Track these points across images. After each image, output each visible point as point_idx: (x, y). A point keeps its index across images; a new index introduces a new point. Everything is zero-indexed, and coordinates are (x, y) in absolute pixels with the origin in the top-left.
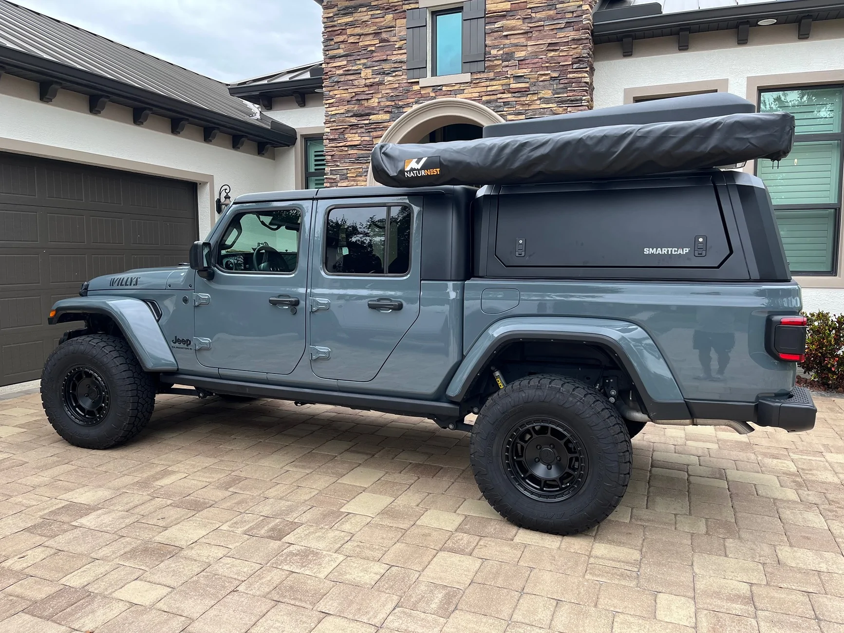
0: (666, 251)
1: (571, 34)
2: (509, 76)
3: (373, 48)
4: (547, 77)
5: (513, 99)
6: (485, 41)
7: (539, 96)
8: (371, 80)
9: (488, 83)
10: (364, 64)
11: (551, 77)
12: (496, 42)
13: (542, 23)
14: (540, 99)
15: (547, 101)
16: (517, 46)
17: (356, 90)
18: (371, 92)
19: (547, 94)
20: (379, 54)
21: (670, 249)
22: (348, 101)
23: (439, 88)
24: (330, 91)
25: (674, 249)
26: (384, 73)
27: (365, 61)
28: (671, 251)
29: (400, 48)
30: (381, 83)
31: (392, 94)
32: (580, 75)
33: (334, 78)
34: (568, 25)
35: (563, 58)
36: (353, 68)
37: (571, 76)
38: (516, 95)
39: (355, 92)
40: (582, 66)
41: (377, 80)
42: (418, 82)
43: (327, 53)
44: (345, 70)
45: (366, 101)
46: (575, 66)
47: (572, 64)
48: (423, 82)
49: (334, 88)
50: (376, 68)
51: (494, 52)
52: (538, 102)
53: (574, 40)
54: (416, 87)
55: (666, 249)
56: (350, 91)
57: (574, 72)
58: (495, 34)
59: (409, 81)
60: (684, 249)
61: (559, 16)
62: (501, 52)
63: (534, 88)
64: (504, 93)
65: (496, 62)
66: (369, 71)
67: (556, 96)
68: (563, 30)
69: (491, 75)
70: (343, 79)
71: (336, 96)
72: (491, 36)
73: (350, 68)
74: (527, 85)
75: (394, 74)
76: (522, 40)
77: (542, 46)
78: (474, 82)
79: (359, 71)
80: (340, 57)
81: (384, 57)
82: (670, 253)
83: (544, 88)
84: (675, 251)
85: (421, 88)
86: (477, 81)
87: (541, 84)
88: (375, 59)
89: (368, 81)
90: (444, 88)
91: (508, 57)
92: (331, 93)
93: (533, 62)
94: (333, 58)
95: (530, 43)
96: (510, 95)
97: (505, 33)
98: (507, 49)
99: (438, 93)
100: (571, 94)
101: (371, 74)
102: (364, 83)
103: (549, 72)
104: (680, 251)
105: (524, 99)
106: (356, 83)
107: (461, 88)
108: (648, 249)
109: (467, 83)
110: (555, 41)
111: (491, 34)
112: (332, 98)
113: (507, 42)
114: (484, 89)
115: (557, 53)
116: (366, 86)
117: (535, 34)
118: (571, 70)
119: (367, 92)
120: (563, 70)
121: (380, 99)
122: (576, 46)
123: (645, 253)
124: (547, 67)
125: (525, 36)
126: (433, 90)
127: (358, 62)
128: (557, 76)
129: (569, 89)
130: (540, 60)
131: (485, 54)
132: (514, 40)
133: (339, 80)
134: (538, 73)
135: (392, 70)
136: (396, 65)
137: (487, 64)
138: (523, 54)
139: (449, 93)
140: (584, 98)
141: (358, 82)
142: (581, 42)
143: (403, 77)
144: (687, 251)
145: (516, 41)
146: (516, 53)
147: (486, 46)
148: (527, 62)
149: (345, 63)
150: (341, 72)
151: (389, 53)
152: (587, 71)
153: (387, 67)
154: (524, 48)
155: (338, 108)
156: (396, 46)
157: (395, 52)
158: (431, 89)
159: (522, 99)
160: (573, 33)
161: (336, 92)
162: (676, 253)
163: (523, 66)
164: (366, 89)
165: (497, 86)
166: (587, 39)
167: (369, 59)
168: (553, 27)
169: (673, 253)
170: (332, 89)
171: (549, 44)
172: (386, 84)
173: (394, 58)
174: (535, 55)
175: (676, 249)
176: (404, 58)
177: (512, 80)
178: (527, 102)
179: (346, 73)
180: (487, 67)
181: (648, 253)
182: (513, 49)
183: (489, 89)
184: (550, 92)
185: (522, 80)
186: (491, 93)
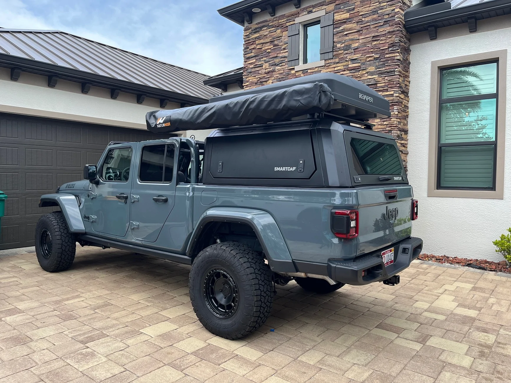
0: (285, 169)
1: (388, 29)
2: (348, 60)
3: (269, 51)
4: (372, 58)
5: (350, 74)
6: (333, 39)
7: (367, 71)
8: (269, 70)
9: (335, 65)
10: (265, 60)
11: (375, 58)
12: (340, 39)
13: (369, 24)
14: (367, 73)
15: (372, 74)
16: (353, 40)
17: (260, 76)
18: (268, 77)
19: (372, 69)
20: (273, 54)
21: (286, 168)
22: (256, 83)
23: (306, 71)
24: (246, 78)
25: (289, 168)
26: (275, 65)
27: (265, 58)
28: (287, 168)
29: (284, 49)
30: (274, 71)
31: (280, 77)
32: (393, 55)
33: (249, 70)
34: (385, 23)
35: (382, 45)
36: (259, 63)
37: (387, 56)
38: (352, 71)
39: (259, 78)
40: (395, 49)
41: (271, 69)
42: (294, 68)
43: (245, 56)
44: (255, 65)
45: (265, 82)
46: (390, 49)
47: (388, 48)
48: (297, 68)
49: (248, 76)
50: (271, 62)
51: (339, 45)
52: (366, 75)
53: (389, 32)
54: (293, 72)
55: (285, 168)
56: (257, 77)
57: (390, 53)
58: (339, 34)
59: (289, 68)
60: (293, 168)
61: (380, 18)
62: (343, 45)
63: (363, 66)
64: (344, 71)
65: (340, 52)
66: (267, 64)
67: (377, 70)
68: (382, 27)
69: (337, 60)
70: (253, 70)
71: (250, 81)
72: (337, 36)
73: (257, 63)
74: (359, 64)
75: (281, 65)
76: (356, 36)
77: (369, 39)
78: (327, 65)
79: (262, 65)
80: (252, 58)
81: (276, 55)
82: (286, 170)
83: (370, 65)
84: (289, 169)
85: (296, 72)
86: (328, 65)
87: (368, 63)
88: (271, 57)
89: (267, 70)
90: (309, 71)
91: (347, 48)
92: (247, 79)
93: (363, 49)
94: (249, 58)
95: (361, 37)
96: (348, 72)
97: (345, 33)
98: (347, 43)
99: (305, 74)
100: (387, 68)
101: (268, 66)
102: (264, 71)
103: (373, 55)
104: (291, 169)
105: (357, 73)
106: (260, 72)
107: (319, 70)
108: (276, 168)
109: (322, 66)
110: (377, 34)
111: (337, 34)
112: (248, 82)
113: (347, 38)
114: (333, 69)
115: (378, 42)
116: (266, 73)
117: (364, 31)
118: (388, 52)
119: (266, 77)
120: (382, 52)
121: (273, 81)
122: (391, 36)
123: (275, 170)
124: (372, 51)
125: (359, 33)
126: (303, 72)
127: (262, 60)
128: (378, 57)
129: (386, 65)
130: (368, 48)
131: (333, 47)
132: (351, 37)
133: (251, 71)
134: (366, 56)
135: (280, 62)
136: (282, 59)
137: (335, 53)
138: (357, 45)
139: (312, 73)
140: (396, 70)
141: (261, 71)
142: (394, 33)
143: (286, 66)
144: (295, 169)
145: (352, 37)
146: (352, 45)
147: (334, 42)
148: (359, 50)
149: (254, 61)
150: (252, 66)
151: (278, 52)
152: (399, 52)
153: (277, 61)
154: (357, 41)
155: (250, 88)
156: (282, 48)
157: (281, 52)
158: (301, 72)
159: (356, 74)
160: (389, 28)
161: (250, 78)
162: (289, 170)
163: (357, 53)
164: (265, 75)
165: (340, 67)
166: (398, 30)
167: (267, 57)
168: (376, 25)
169: (288, 170)
170: (247, 77)
171: (373, 36)
172: (276, 71)
173: (281, 55)
174: (364, 44)
175: (290, 168)
176: (286, 54)
177: (350, 62)
178: (359, 76)
179: (255, 66)
180: (334, 55)
181: (276, 170)
182: (350, 42)
183: (336, 69)
184: (374, 67)
185: (356, 61)
186: (337, 71)
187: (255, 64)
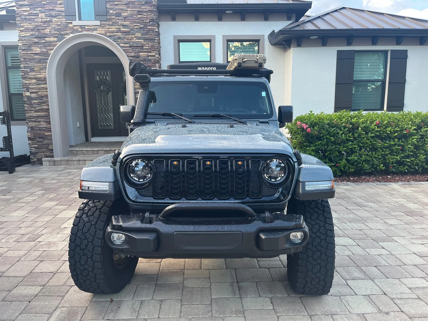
2: (120, 24)
3: (45, 3)
4: (138, 27)
5: (123, 36)
6: (106, 6)
7: (135, 36)
8: (45, 19)
9: (109, 27)
10: (40, 11)
11: (140, 27)
12: (112, 7)
14: (135, 37)
15: (139, 38)
16: (123, 10)
17: (36, 24)
18: (45, 26)
19: (139, 35)
20: (48, 6)
22: (32, 30)
23: (84, 27)
24: (20, 23)
26: (52, 16)
27: (41, 9)
29: (60, 4)
30: (51, 21)
31: (57, 28)
32: (153, 28)
33: (23, 16)
34: (146, 3)
35: (145, 19)
36: (34, 12)
37: (150, 27)
38: (124, 34)
39: (36, 25)
40: (154, 23)
41: (48, 19)
42: (72, 23)
43: (18, 3)
45: (43, 30)
46: (151, 23)
47: (149, 22)
48: (74, 23)
49: (23, 22)
50: (47, 13)
51: (111, 12)
52: (135, 39)
53: (149, 10)
54: (70, 25)
56: (32, 24)
57: (150, 26)
58: (111, 2)
59: (66, 22)
62: (115, 12)
63: (132, 32)
64: (118, 32)
65: (112, 17)
67: (143, 36)
68: (144, 5)
69: (111, 23)
70: (28, 17)
71: (25, 26)
72: (109, 4)
73: (32, 12)
74: (129, 30)
75: (58, 17)
76: (125, 8)
77: (135, 12)
78: (102, 25)
79: (38, 14)
80: (25, 5)
81: (52, 8)
83: (137, 32)
85: (73, 26)
86: (104, 25)
87: (136, 30)
88: (46, 8)
89: (43, 20)
90: (86, 27)
91: (118, 15)
92: (21, 25)
93: (131, 19)
94: (22, 6)
95: (128, 9)
96: (121, 34)
97: (116, 3)
98: (117, 11)
99: (83, 29)
100: (150, 36)
101: (44, 16)
102: (41, 20)
103: (139, 25)
105: (128, 36)
106: (36, 20)
107: (95, 28)
109: (98, 25)
110: (140, 10)
111: (109, 2)
112: (22, 27)
113: (117, 7)
114: (108, 30)
115: (142, 16)
116: (42, 22)
117: (131, 5)
118: (149, 25)
119: (43, 26)
120: (146, 25)
121: (51, 30)
122: (150, 14)
124: (138, 22)
125: (126, 5)
126: (80, 27)
127: (37, 9)
128: (143, 27)
129: (149, 33)
130: (134, 18)
131: (107, 12)
132: (120, 7)
133: (26, 18)
134: (134, 24)
135: (57, 15)
136: (58, 13)
137: (108, 17)
138: (126, 14)
139: (89, 30)
140: (156, 38)
141: (37, 20)
142: (152, 12)
143: (63, 19)
145: (122, 8)
146: (122, 13)
147: (107, 8)
148: (128, 18)
149: (29, 9)
150: (26, 13)
151: (54, 6)
152: (156, 26)
153: (53, 13)
154: (126, 11)
155: (26, 33)
156: (58, 3)
157: (57, 6)
158: (79, 27)
159: (127, 36)
160: (148, 7)
161: (24, 24)
163: (126, 20)
164: (42, 24)
165: (113, 28)
166: (155, 11)
167: (43, 8)
168: (139, 3)
170: (22, 23)
171: (138, 11)
172: (53, 22)
173: (57, 9)
174: (131, 16)
176: (63, 9)
177: (121, 26)
178: (129, 38)
179: (30, 14)
180: (108, 18)
182: (120, 11)
183: (110, 30)
184: (140, 34)
185: (126, 27)
186: (111, 32)
187: (30, 12)
